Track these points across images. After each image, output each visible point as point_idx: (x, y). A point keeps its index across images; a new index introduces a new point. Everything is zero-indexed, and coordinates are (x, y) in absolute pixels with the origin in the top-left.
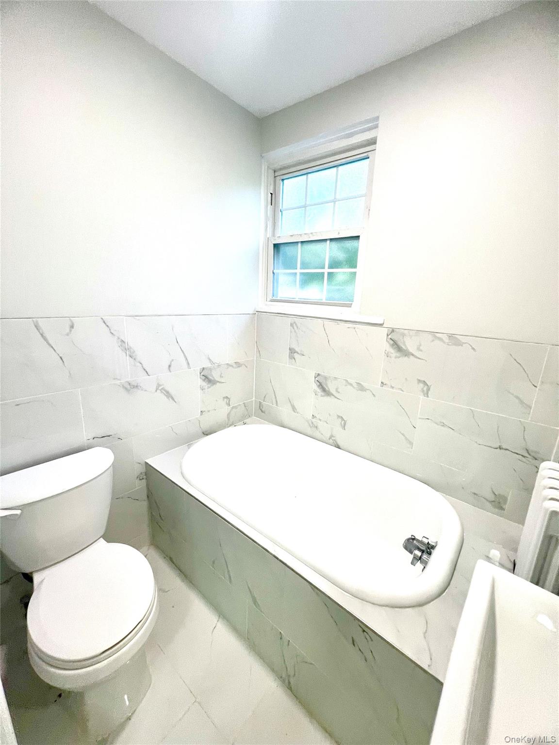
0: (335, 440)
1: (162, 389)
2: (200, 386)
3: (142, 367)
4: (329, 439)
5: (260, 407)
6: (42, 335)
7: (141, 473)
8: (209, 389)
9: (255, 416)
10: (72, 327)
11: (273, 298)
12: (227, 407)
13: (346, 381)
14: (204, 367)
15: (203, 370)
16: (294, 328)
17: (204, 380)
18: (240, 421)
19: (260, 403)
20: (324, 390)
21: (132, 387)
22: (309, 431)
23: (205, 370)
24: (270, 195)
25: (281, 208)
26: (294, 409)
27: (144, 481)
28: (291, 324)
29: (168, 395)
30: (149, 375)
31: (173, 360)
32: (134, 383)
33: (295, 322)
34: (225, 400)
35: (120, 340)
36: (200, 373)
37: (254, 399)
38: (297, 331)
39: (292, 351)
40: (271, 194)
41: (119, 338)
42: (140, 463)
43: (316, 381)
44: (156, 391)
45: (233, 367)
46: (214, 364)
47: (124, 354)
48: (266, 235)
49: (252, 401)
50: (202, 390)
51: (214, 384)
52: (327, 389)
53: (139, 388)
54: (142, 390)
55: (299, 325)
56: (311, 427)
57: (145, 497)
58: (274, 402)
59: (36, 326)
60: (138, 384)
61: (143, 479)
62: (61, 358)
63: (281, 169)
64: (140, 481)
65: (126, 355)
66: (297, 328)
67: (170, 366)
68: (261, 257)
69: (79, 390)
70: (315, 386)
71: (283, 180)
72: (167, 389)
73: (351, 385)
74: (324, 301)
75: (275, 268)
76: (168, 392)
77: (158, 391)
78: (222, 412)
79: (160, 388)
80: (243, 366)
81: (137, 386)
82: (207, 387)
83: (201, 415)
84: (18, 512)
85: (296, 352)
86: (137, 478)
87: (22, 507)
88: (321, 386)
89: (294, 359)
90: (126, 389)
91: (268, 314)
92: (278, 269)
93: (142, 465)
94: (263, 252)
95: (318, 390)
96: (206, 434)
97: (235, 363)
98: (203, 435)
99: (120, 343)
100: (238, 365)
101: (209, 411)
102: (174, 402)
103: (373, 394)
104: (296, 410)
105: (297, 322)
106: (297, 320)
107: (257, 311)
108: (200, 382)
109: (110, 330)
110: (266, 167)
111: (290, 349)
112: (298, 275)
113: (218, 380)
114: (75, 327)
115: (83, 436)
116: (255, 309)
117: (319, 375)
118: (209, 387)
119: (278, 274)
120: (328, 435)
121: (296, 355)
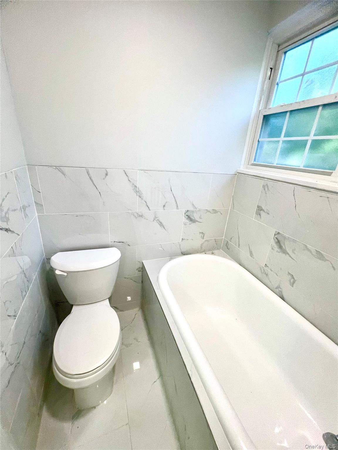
0: (281, 291)
1: (157, 220)
2: (184, 222)
3: (146, 204)
4: (276, 288)
5: (227, 244)
6: (90, 178)
7: (140, 268)
8: (190, 225)
9: (222, 250)
10: (107, 175)
11: (254, 162)
12: (201, 239)
13: (306, 246)
14: (188, 210)
15: (187, 212)
16: (265, 189)
17: (187, 219)
18: (210, 250)
19: (227, 242)
20: (280, 247)
21: (139, 216)
22: (260, 275)
23: (189, 212)
24: (269, 70)
25: (277, 81)
26: (251, 254)
27: (141, 272)
28: (263, 186)
29: (161, 224)
30: (150, 210)
31: (167, 202)
32: (140, 214)
33: (267, 185)
34: (201, 234)
35: (134, 185)
36: (185, 214)
37: (224, 237)
38: (267, 192)
39: (260, 209)
40: (271, 69)
41: (133, 184)
42: (139, 262)
43: (275, 238)
44: (153, 221)
45: (211, 213)
46: (196, 208)
47: (136, 195)
48: (259, 107)
49: (223, 239)
50: (185, 225)
51: (194, 222)
52: (283, 246)
53: (143, 217)
54: (145, 219)
55: (270, 187)
56: (262, 273)
57: (140, 282)
58: (237, 244)
59: (87, 173)
60: (142, 214)
61: (140, 271)
62: (100, 192)
63: (286, 42)
64: (138, 272)
65: (137, 195)
66: (268, 189)
67: (164, 206)
68: (250, 128)
69: (108, 213)
70: (273, 242)
71: (285, 53)
72: (161, 220)
73: (309, 250)
74: (302, 167)
75: (261, 137)
76: (161, 223)
77: (155, 221)
78: (197, 243)
79: (156, 219)
80: (219, 212)
81: (142, 216)
82: (188, 223)
83: (182, 241)
84: (65, 274)
85: (262, 210)
86: (137, 270)
87: (68, 272)
88: (278, 242)
89: (260, 215)
90: (135, 217)
91: (246, 175)
92: (263, 137)
93: (140, 263)
94: (253, 122)
95: (275, 246)
96: (184, 254)
97: (213, 210)
98: (181, 254)
99: (134, 188)
100: (215, 211)
101: (188, 240)
102: (164, 229)
103: (333, 267)
104: (253, 255)
105: (268, 184)
106: (270, 183)
107: (238, 173)
108: (184, 219)
109: (128, 178)
110: (272, 43)
111: (258, 207)
112: (281, 142)
113: (198, 220)
114: (108, 174)
115: (109, 239)
116: (237, 171)
117: (279, 233)
118: (190, 224)
119: (263, 142)
120: (276, 286)
121: (262, 212)
